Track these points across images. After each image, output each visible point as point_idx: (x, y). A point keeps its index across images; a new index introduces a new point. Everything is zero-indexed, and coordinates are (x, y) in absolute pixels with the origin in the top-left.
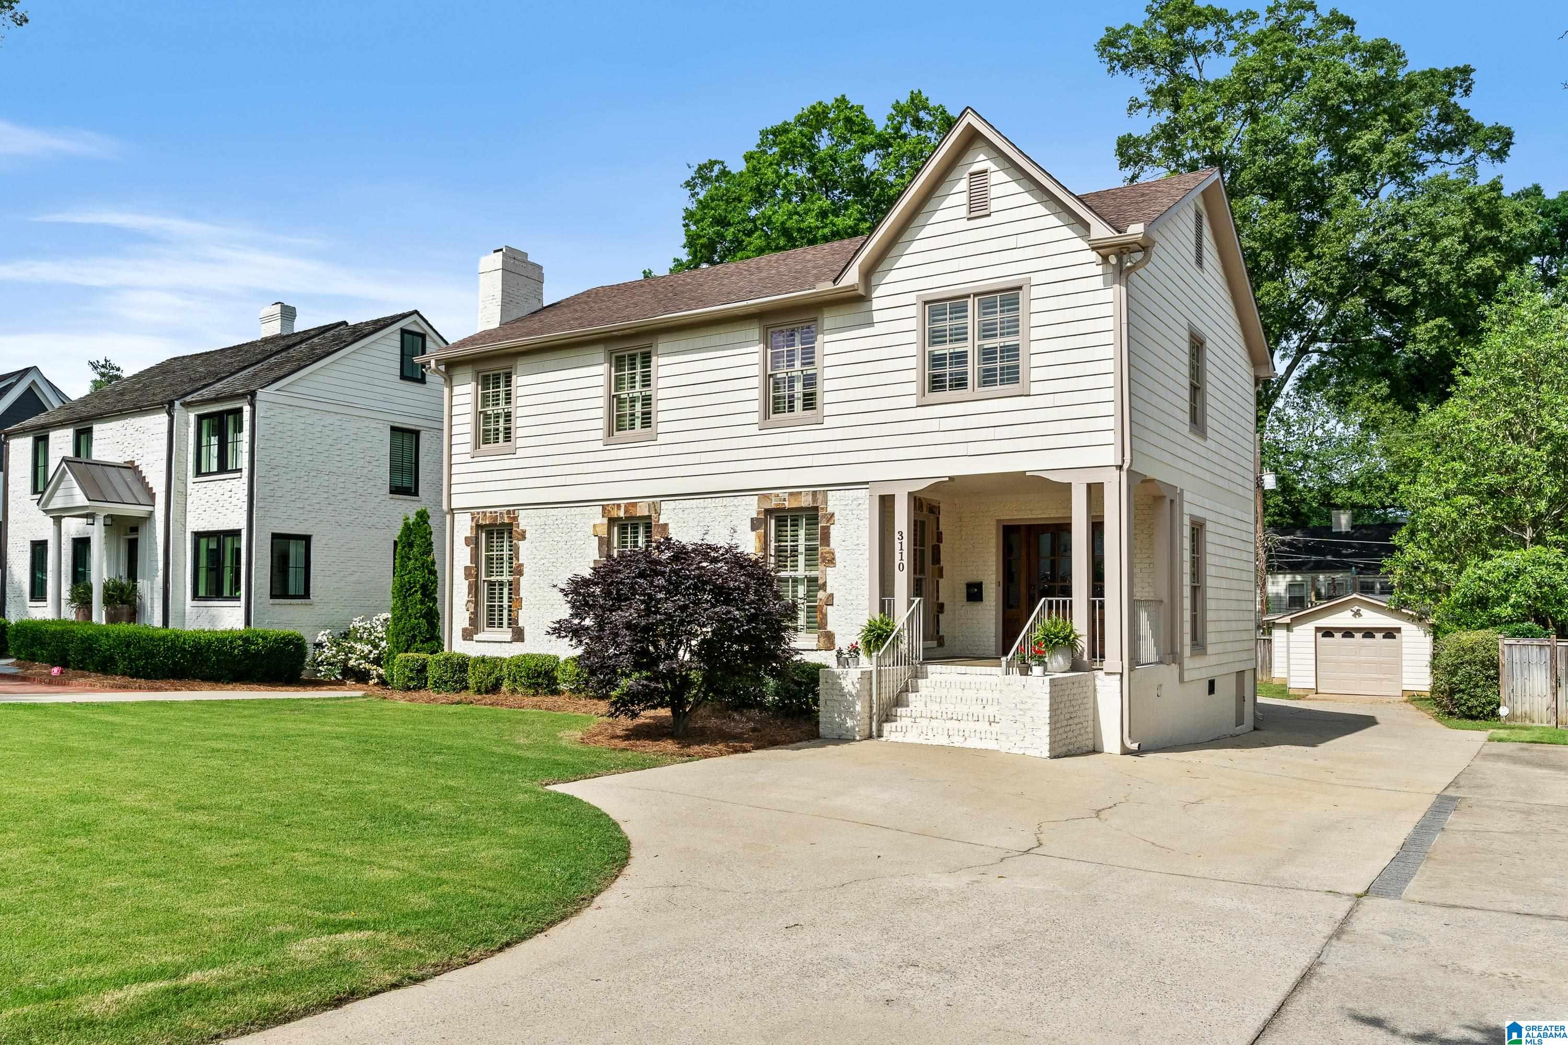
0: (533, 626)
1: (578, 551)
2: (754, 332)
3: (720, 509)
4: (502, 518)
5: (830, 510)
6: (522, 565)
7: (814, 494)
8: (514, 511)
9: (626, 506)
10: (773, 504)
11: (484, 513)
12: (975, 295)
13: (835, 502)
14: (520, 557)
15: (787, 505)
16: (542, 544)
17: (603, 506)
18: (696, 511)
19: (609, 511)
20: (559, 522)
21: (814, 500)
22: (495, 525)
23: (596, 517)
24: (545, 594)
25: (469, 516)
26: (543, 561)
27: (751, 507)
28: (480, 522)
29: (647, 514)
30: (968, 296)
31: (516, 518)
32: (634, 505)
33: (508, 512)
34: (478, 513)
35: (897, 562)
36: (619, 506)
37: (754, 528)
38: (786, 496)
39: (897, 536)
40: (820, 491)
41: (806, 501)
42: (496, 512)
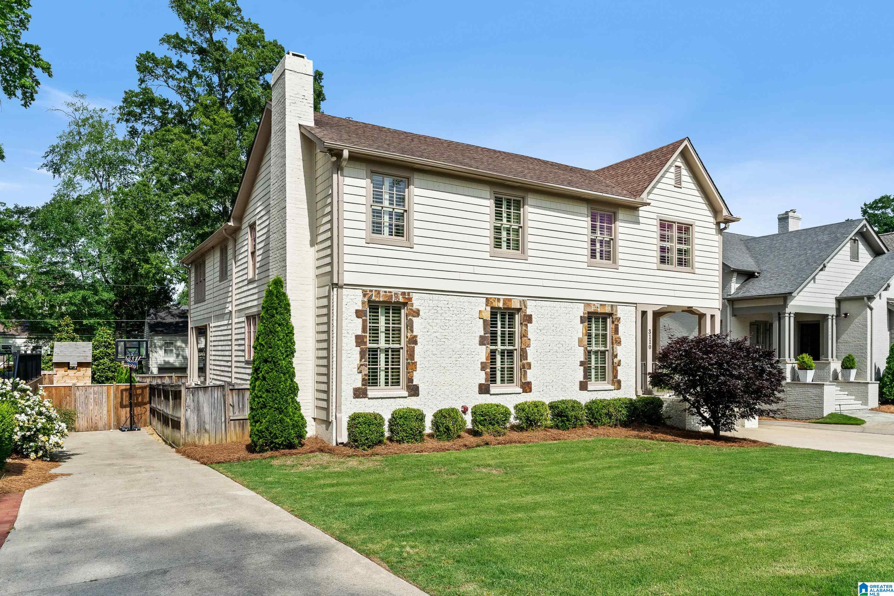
0: (427, 384)
1: (466, 328)
2: (584, 209)
3: (564, 309)
4: (397, 297)
5: (618, 316)
6: (416, 336)
7: (612, 306)
8: (409, 293)
9: (504, 300)
10: (592, 309)
11: (379, 293)
12: (678, 223)
13: (621, 312)
14: (414, 330)
15: (599, 311)
16: (435, 321)
17: (487, 298)
18: (549, 308)
19: (492, 303)
20: (450, 306)
21: (612, 310)
22: (390, 302)
23: (481, 304)
24: (438, 359)
25: (359, 292)
26: (435, 334)
27: (580, 310)
28: (373, 298)
29: (519, 307)
30: (675, 223)
31: (410, 299)
32: (510, 300)
33: (403, 294)
34: (371, 291)
35: (648, 345)
36: (499, 300)
37: (582, 322)
38: (599, 306)
39: (648, 332)
40: (614, 304)
41: (608, 310)
42: (390, 292)
